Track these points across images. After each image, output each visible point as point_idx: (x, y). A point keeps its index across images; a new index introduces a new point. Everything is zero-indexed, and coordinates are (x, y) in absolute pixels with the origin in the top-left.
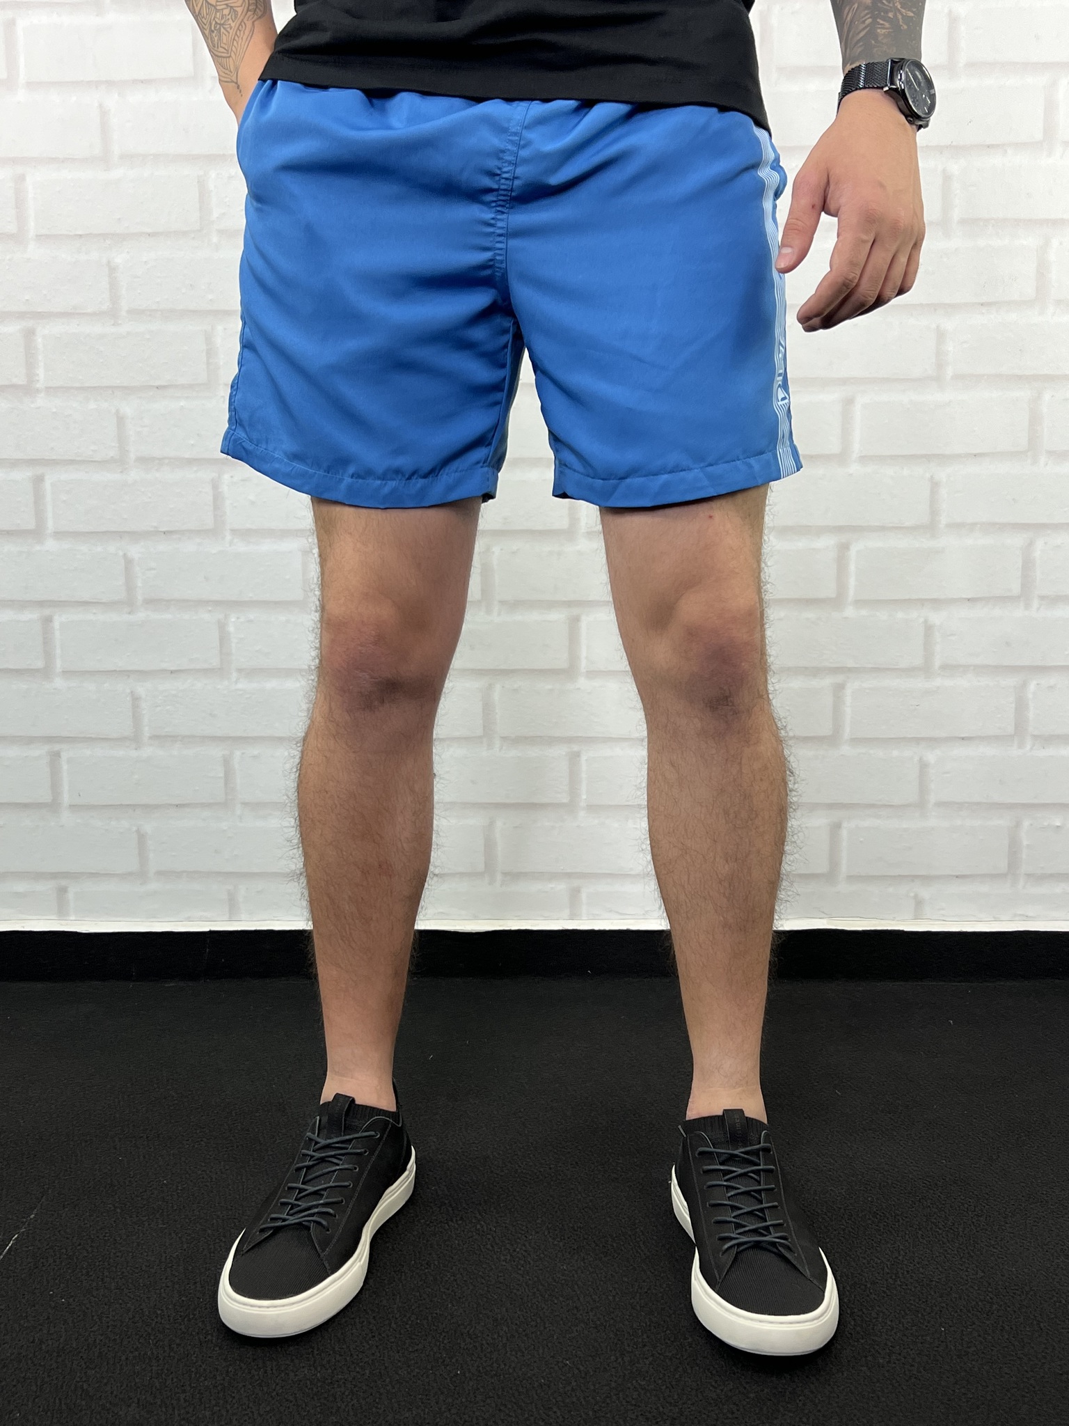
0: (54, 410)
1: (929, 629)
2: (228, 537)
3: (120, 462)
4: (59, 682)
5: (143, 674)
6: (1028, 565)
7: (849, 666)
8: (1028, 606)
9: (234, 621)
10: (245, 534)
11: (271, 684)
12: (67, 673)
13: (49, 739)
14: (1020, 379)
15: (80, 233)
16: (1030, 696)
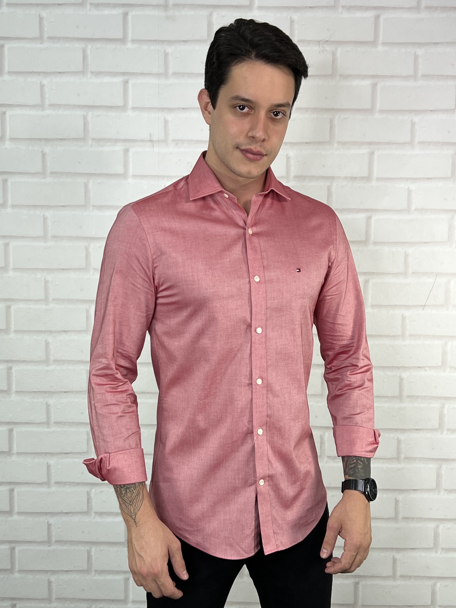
0: (20, 462)
1: (395, 561)
2: (93, 515)
3: (48, 484)
4: (17, 575)
5: (54, 572)
6: (436, 536)
7: (361, 575)
8: (436, 552)
9: (94, 550)
10: (101, 514)
11: (109, 577)
12: (20, 571)
13: (12, 599)
14: (433, 459)
15: (35, 391)
16: (437, 589)
